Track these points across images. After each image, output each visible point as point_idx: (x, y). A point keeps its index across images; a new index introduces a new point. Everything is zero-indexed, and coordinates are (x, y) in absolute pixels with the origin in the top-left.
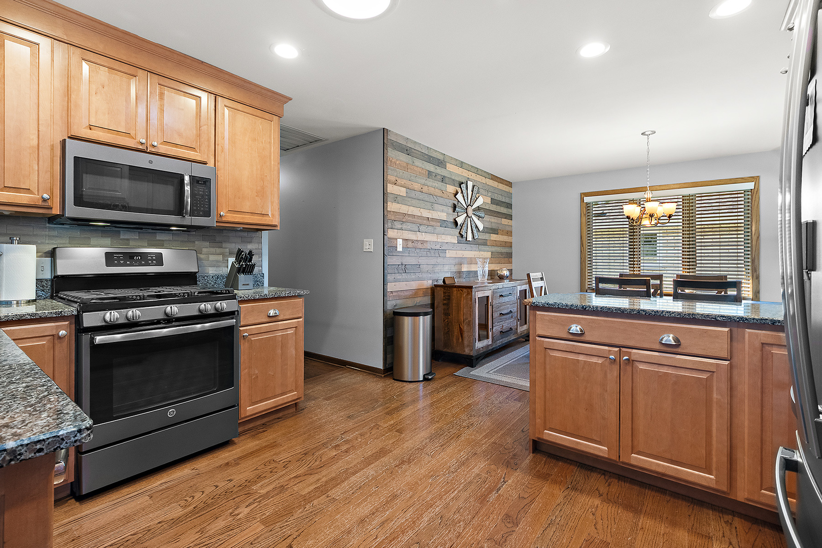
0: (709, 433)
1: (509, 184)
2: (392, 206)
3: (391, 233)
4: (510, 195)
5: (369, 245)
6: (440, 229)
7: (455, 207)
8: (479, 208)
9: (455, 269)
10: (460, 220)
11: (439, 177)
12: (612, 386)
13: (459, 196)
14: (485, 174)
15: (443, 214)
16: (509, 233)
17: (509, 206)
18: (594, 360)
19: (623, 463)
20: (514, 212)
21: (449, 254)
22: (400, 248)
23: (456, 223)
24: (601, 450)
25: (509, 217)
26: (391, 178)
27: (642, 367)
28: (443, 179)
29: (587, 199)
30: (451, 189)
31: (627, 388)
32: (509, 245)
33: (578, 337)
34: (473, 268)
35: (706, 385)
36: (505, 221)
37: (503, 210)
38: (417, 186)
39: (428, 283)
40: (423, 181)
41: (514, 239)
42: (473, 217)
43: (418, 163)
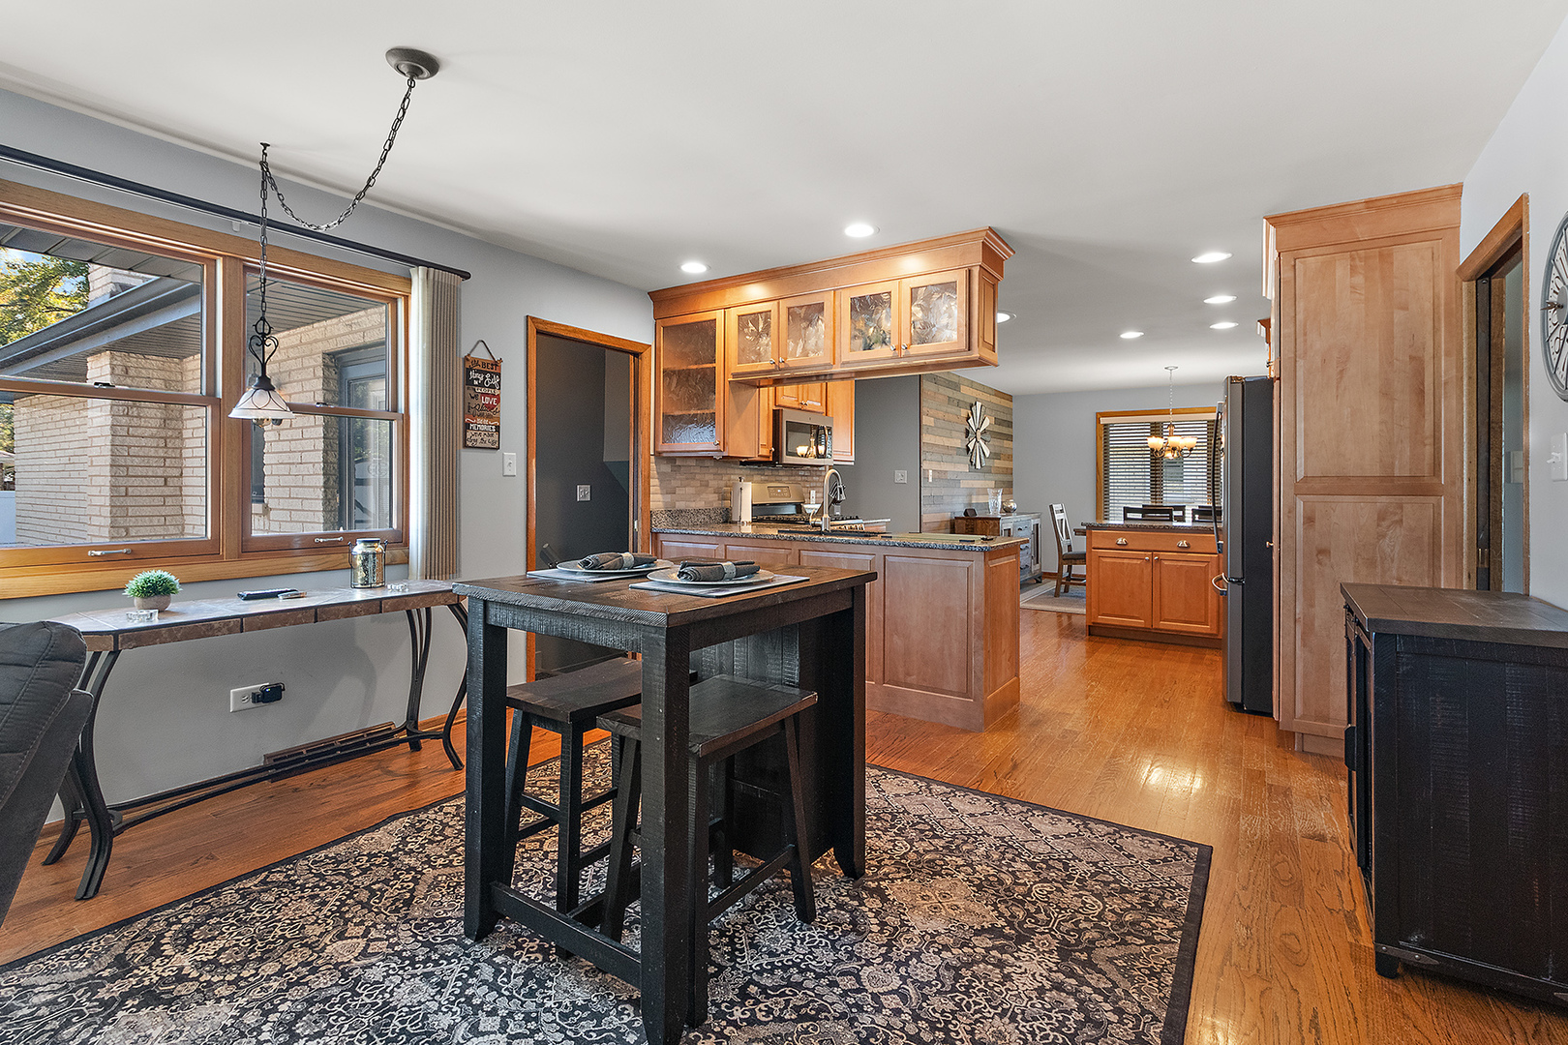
0: (1206, 600)
1: (1010, 398)
2: (926, 438)
3: (925, 466)
4: (1010, 411)
5: (901, 476)
6: (956, 458)
7: (967, 432)
8: (985, 432)
9: (966, 501)
10: (971, 446)
11: (956, 402)
12: (1147, 578)
13: (971, 421)
14: (990, 391)
15: (958, 442)
16: (1010, 458)
17: (1010, 424)
18: (1135, 561)
19: (1156, 629)
20: (1015, 431)
21: (964, 484)
22: (930, 480)
23: (968, 449)
24: (1140, 623)
25: (1010, 437)
26: (924, 410)
27: (1166, 563)
28: (959, 404)
29: (1103, 421)
30: (964, 412)
31: (1156, 579)
32: (1009, 472)
33: (1123, 547)
34: (982, 500)
35: (1205, 570)
36: (1006, 443)
37: (1005, 430)
38: (940, 415)
39: (948, 516)
40: (945, 409)
41: (1015, 465)
42: (981, 441)
43: (942, 390)
